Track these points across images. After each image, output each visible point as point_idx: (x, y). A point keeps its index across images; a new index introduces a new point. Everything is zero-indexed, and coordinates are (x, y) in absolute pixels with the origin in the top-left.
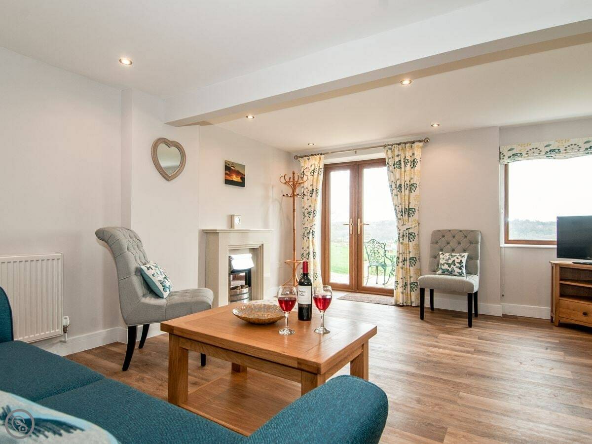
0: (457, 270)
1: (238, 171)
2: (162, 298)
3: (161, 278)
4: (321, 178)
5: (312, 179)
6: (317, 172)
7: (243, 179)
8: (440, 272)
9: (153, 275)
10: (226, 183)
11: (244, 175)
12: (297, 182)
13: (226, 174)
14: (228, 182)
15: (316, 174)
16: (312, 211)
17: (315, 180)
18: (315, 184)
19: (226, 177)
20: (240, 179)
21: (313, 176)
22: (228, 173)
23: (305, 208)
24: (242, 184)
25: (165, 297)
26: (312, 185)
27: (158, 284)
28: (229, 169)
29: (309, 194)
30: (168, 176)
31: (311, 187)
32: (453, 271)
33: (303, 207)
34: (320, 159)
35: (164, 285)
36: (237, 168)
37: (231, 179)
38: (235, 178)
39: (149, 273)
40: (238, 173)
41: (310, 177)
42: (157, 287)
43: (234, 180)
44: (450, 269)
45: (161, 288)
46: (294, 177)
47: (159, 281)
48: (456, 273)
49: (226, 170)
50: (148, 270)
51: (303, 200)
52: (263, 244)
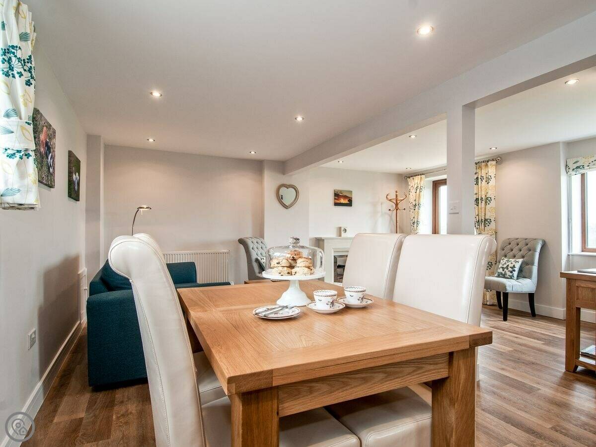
0: (508, 274)
5: (415, 195)
7: (350, 201)
8: (496, 275)
10: (335, 205)
11: (352, 198)
13: (335, 199)
15: (418, 191)
16: (416, 222)
17: (417, 196)
18: (417, 200)
19: (335, 201)
20: (347, 201)
21: (416, 192)
22: (337, 198)
23: (411, 219)
24: (350, 204)
26: (415, 200)
28: (337, 195)
29: (413, 208)
30: (286, 206)
31: (415, 202)
32: (505, 274)
34: (421, 178)
36: (345, 194)
37: (339, 202)
38: (342, 201)
40: (345, 197)
44: (503, 273)
46: (397, 195)
48: (507, 276)
49: (335, 196)
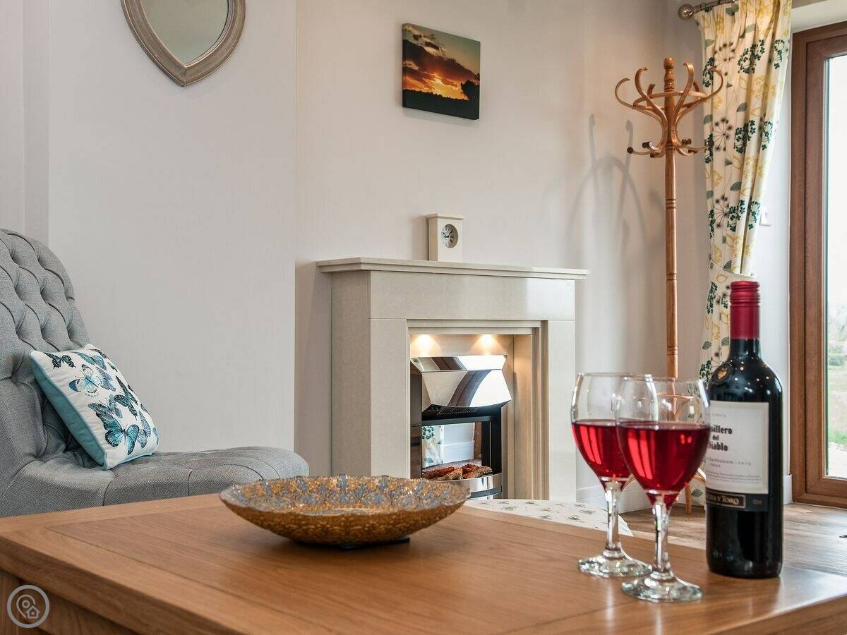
1: (453, 61)
2: (101, 466)
3: (103, 396)
4: (782, 76)
5: (744, 85)
6: (765, 57)
7: (472, 88)
9: (73, 385)
10: (405, 104)
11: (478, 77)
12: (683, 95)
13: (406, 71)
14: (413, 100)
15: (761, 66)
16: (746, 206)
17: (757, 87)
18: (756, 103)
19: (404, 83)
20: (458, 89)
21: (747, 71)
22: (416, 68)
23: (717, 196)
24: (467, 108)
25: (110, 461)
26: (745, 107)
27: (90, 417)
29: (732, 141)
30: (179, 66)
31: (741, 114)
33: (711, 194)
35: (109, 421)
36: (449, 52)
37: (425, 90)
38: (441, 86)
39: (59, 377)
40: (451, 69)
41: (737, 78)
42: (86, 427)
43: (437, 91)
45: (99, 432)
46: (668, 81)
47: (92, 406)
49: (404, 58)
50: (56, 364)
51: (708, 166)
52: (544, 323)
